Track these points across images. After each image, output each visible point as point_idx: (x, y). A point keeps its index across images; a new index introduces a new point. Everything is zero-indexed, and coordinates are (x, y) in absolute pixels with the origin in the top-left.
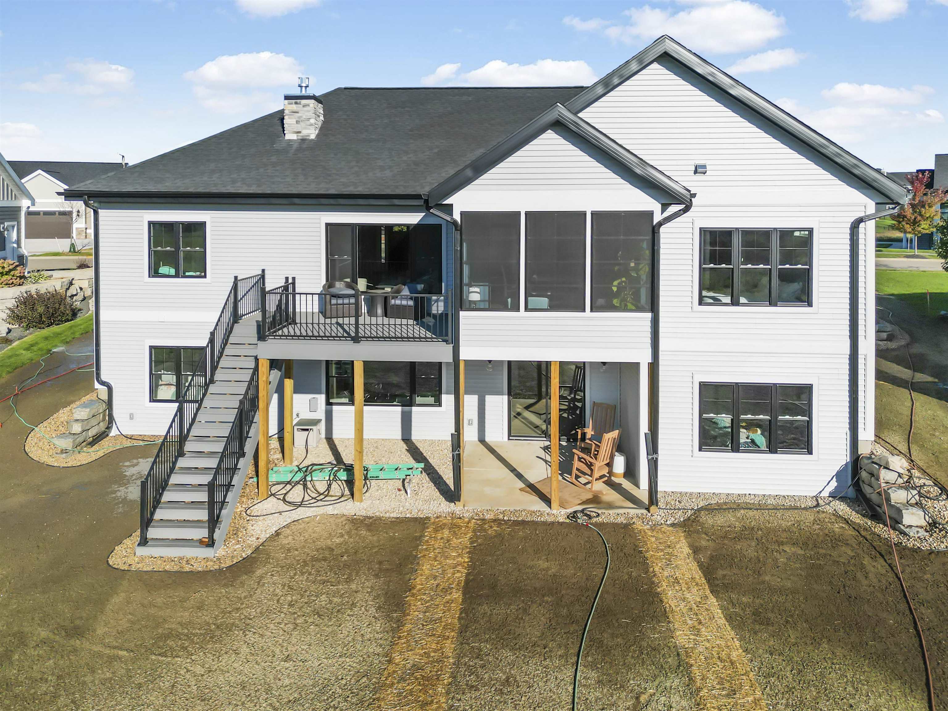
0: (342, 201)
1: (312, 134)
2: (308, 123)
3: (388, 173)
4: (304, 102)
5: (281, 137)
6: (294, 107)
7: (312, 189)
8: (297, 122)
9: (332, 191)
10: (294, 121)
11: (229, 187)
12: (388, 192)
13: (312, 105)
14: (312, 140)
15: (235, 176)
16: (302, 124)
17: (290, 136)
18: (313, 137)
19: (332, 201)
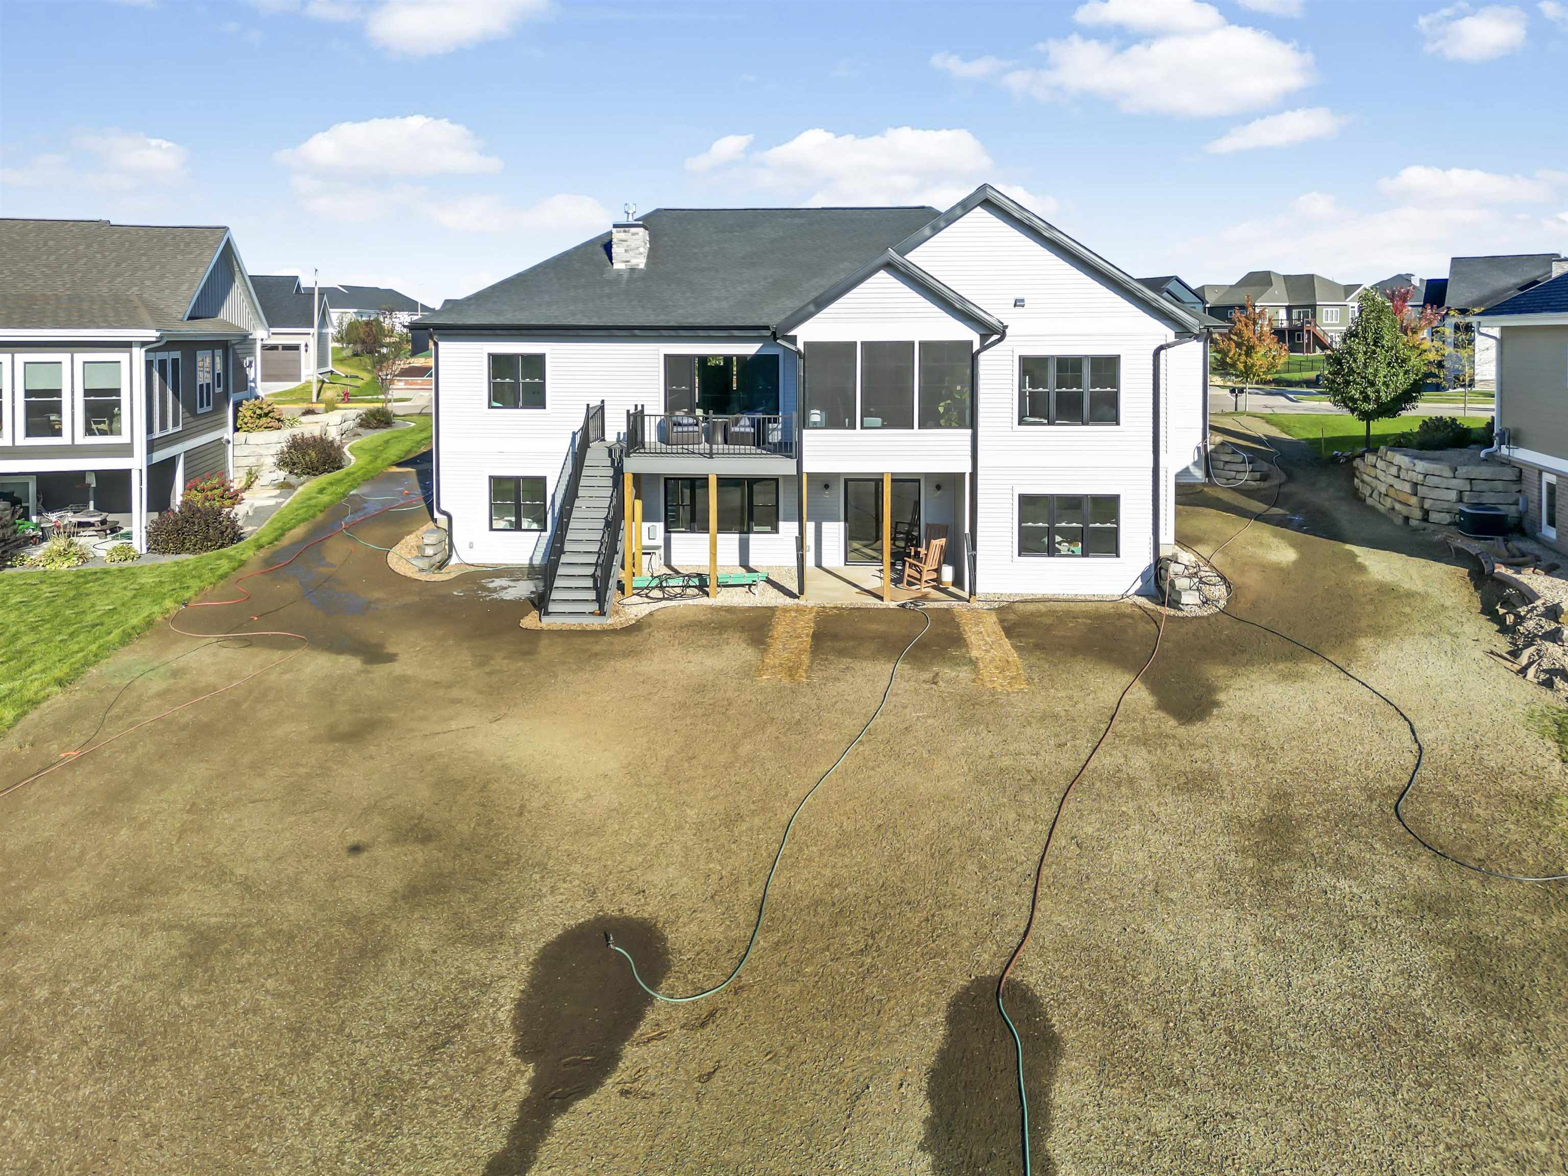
0: (682, 333)
1: (641, 262)
2: (637, 252)
3: (724, 304)
4: (633, 230)
5: (608, 266)
6: (622, 236)
7: (652, 320)
8: (626, 251)
9: (672, 324)
10: (623, 250)
11: (570, 320)
12: (727, 323)
13: (641, 234)
14: (642, 270)
15: (572, 308)
16: (632, 253)
17: (618, 265)
18: (642, 266)
19: (673, 333)
